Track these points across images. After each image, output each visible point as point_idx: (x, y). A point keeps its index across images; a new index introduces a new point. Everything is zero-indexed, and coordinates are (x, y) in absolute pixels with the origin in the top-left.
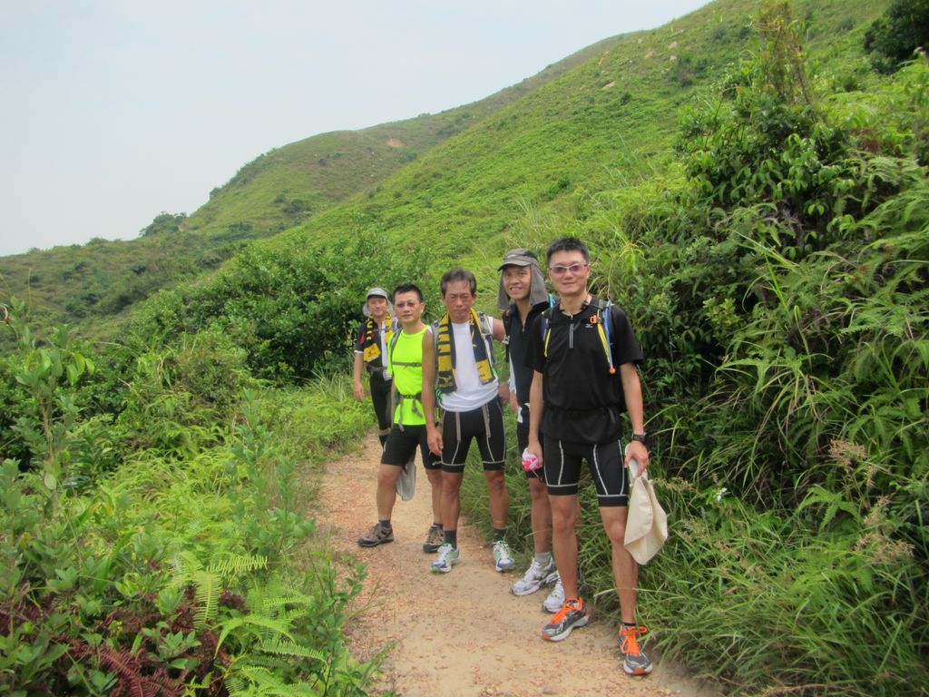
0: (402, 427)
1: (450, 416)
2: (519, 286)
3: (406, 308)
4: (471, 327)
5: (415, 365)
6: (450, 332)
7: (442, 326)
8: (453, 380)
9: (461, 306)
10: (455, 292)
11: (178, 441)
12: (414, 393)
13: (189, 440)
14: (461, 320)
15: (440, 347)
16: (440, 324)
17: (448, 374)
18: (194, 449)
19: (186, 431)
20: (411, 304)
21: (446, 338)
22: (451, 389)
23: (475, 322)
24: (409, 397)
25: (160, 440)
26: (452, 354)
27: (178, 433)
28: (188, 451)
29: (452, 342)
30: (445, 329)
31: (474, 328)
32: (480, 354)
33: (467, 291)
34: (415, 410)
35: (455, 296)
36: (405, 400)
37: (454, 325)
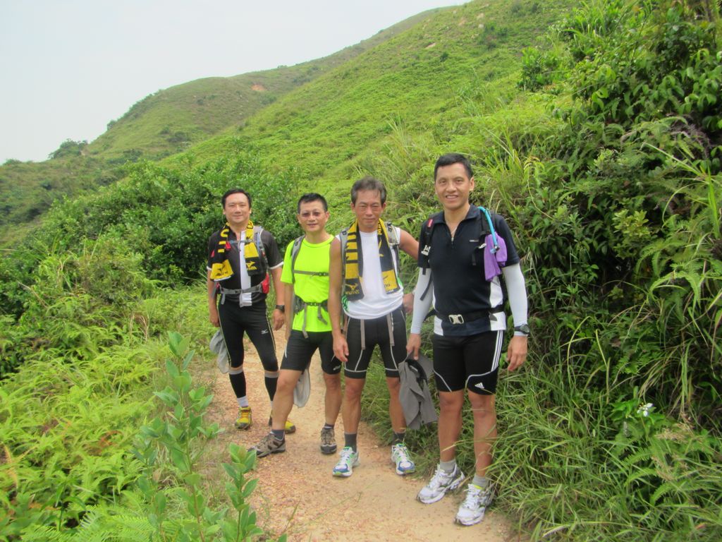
0: (305, 334)
1: (354, 323)
2: (456, 194)
3: (312, 217)
4: (379, 236)
5: (322, 274)
6: (358, 240)
7: (350, 234)
8: (359, 288)
9: (371, 215)
10: (366, 201)
11: (78, 341)
12: (320, 301)
13: (88, 340)
14: (370, 229)
15: (347, 254)
16: (348, 232)
17: (354, 281)
18: (93, 349)
19: (85, 332)
20: (316, 214)
21: (353, 246)
22: (358, 296)
23: (382, 232)
24: (313, 304)
25: (60, 341)
26: (359, 262)
27: (78, 333)
28: (87, 350)
29: (359, 250)
30: (354, 237)
31: (382, 238)
32: (386, 264)
33: (378, 201)
34: (320, 318)
35: (365, 205)
36: (309, 307)
37: (362, 234)
